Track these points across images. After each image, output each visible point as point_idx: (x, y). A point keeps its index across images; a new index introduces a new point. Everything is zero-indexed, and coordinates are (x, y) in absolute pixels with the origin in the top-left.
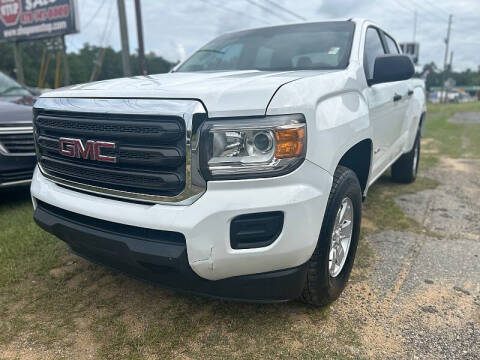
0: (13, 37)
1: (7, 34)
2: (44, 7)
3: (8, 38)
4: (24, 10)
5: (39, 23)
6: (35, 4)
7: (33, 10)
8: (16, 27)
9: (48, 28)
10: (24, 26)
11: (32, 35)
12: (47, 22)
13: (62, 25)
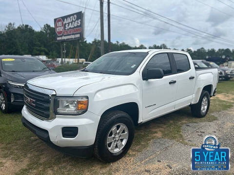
0: (60, 40)
1: (58, 39)
2: (72, 28)
3: (59, 40)
4: (65, 29)
5: (70, 35)
6: (69, 27)
7: (68, 29)
8: (61, 36)
9: (73, 37)
10: (65, 36)
11: (67, 39)
12: (72, 34)
13: (78, 36)
